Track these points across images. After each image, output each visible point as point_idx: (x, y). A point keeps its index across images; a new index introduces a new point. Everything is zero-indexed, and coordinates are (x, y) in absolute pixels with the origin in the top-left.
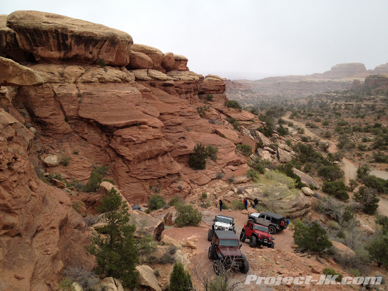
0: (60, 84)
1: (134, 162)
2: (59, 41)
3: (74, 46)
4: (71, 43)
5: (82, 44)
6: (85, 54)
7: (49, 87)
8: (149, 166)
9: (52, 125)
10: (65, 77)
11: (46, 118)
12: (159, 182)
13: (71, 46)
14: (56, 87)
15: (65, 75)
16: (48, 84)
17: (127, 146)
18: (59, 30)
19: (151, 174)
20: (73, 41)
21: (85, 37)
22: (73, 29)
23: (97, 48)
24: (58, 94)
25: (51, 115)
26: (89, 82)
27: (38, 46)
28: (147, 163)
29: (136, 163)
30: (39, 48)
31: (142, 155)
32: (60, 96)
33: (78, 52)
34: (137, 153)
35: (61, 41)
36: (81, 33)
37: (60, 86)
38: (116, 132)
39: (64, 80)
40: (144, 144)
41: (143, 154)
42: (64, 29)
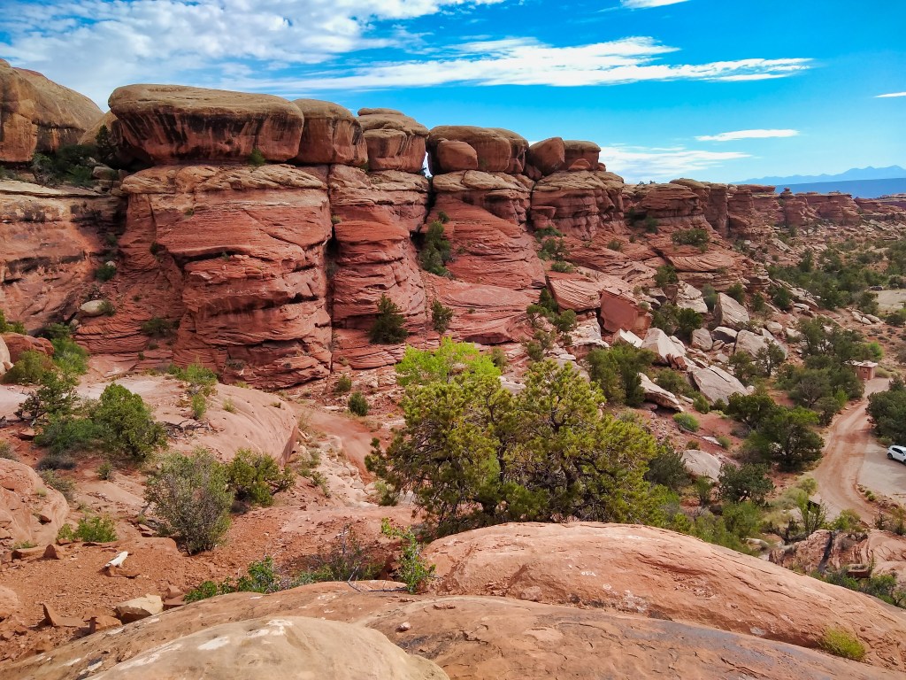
0: (164, 195)
1: (203, 315)
2: (165, 129)
3: (190, 133)
4: (183, 129)
5: (207, 128)
6: (215, 146)
7: (144, 201)
8: (233, 323)
9: (130, 257)
10: (177, 184)
11: (126, 247)
12: (249, 353)
13: (184, 132)
14: (155, 199)
15: (177, 181)
16: (144, 196)
17: (195, 287)
18: (161, 110)
19: (233, 338)
20: (186, 126)
21: (207, 117)
22: (181, 106)
23: (246, 134)
24: (157, 210)
25: (134, 242)
26: (215, 191)
27: (145, 139)
28: (232, 318)
29: (205, 316)
30: (147, 142)
31: (216, 304)
32: (157, 213)
33: (199, 142)
34: (207, 300)
35: (169, 127)
36: (196, 111)
37: (165, 198)
38: (188, 267)
39: (175, 189)
40: (225, 286)
41: (219, 302)
42: (169, 107)
